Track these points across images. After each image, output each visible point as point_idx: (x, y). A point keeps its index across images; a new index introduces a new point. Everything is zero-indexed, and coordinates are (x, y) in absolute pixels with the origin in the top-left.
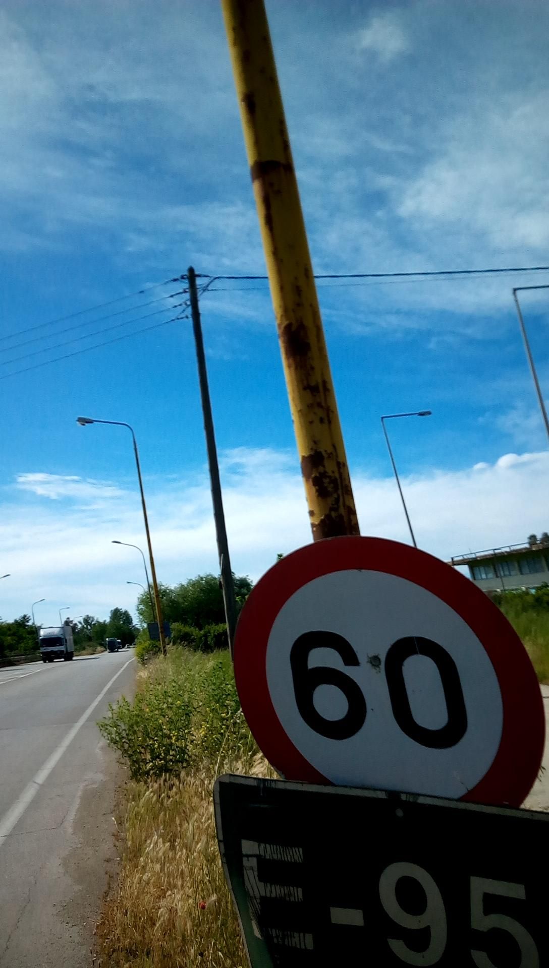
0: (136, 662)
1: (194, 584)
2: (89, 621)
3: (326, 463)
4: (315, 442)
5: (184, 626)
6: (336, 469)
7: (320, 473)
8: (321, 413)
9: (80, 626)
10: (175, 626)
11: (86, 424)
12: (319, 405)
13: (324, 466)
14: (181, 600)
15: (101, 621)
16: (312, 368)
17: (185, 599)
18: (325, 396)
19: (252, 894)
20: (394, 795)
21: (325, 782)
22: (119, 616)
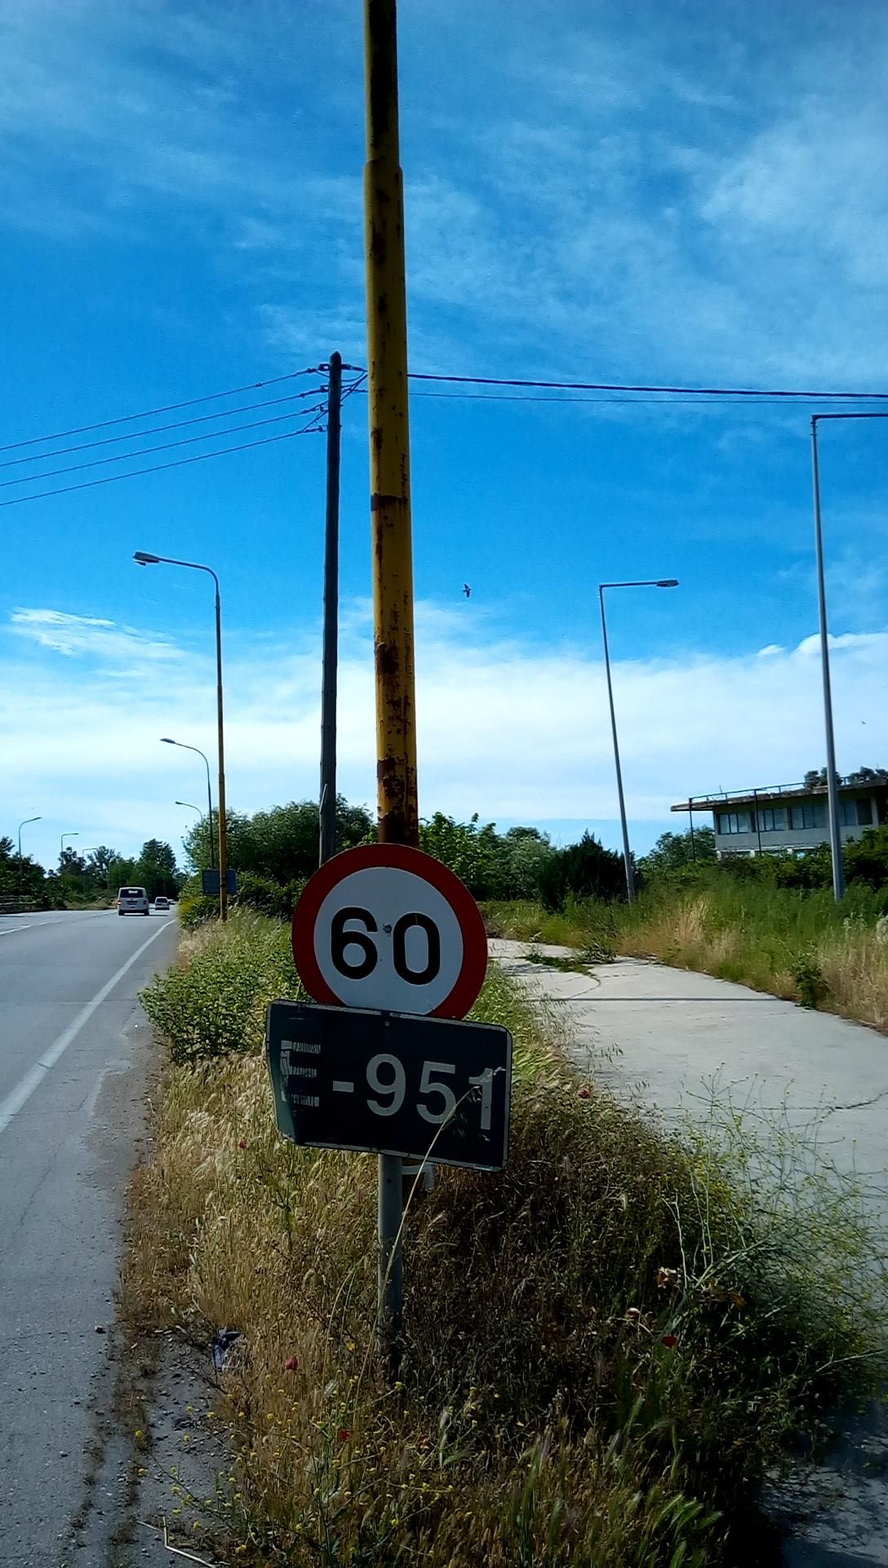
0: (178, 928)
1: (280, 815)
2: (106, 857)
3: (397, 768)
4: (390, 750)
5: (258, 878)
6: (404, 774)
7: (390, 776)
8: (399, 725)
9: (88, 863)
10: (244, 876)
11: (147, 563)
12: (398, 718)
13: (394, 771)
14: (258, 838)
15: (126, 858)
16: (398, 685)
17: (265, 836)
18: (405, 709)
19: (283, 1074)
20: (385, 1013)
21: (343, 1005)
22: (157, 853)
